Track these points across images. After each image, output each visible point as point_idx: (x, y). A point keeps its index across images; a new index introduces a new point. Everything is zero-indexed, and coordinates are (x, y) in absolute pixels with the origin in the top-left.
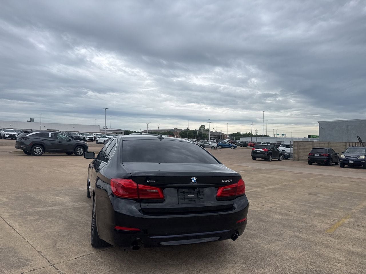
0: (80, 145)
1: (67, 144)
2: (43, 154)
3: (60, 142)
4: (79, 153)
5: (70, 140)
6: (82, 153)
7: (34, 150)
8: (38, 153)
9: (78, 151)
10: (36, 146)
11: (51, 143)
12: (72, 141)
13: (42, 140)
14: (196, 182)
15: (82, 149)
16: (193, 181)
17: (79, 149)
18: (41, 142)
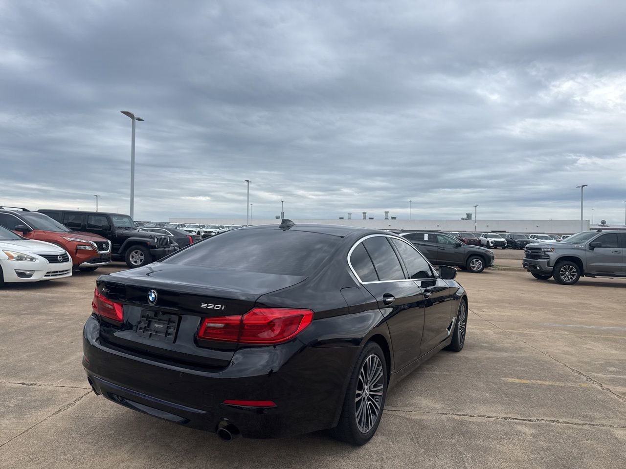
0: (477, 253)
1: (453, 253)
3: (442, 248)
4: (476, 268)
5: (458, 245)
6: (480, 268)
9: (473, 263)
11: (428, 251)
12: (462, 246)
14: (155, 300)
15: (480, 261)
16: (151, 298)
17: (474, 260)
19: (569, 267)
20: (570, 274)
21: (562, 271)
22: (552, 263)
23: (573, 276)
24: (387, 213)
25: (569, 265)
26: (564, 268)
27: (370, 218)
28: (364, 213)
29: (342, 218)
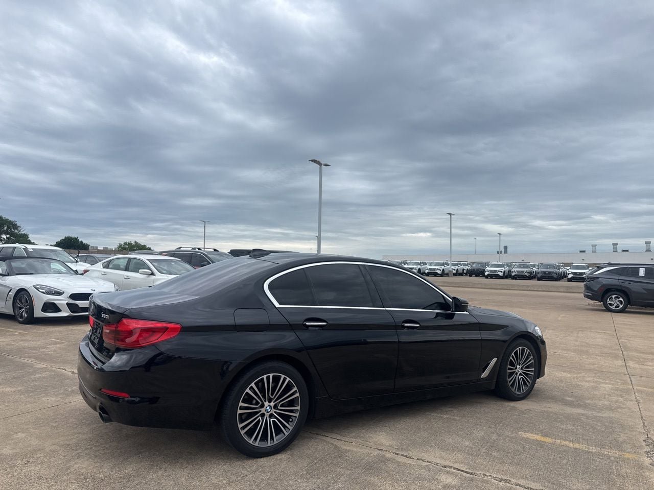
2: (626, 310)
7: (608, 300)
8: (616, 307)
10: (613, 293)
11: (644, 289)
13: (624, 281)
18: (620, 286)
24: (648, 243)
27: (623, 251)
28: (615, 245)
29: (584, 251)
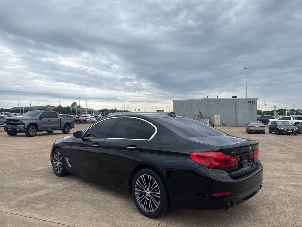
19: (33, 128)
20: (33, 131)
21: (30, 130)
22: (26, 127)
23: (34, 132)
25: (33, 127)
26: (31, 129)
